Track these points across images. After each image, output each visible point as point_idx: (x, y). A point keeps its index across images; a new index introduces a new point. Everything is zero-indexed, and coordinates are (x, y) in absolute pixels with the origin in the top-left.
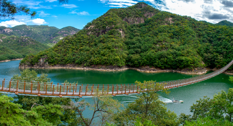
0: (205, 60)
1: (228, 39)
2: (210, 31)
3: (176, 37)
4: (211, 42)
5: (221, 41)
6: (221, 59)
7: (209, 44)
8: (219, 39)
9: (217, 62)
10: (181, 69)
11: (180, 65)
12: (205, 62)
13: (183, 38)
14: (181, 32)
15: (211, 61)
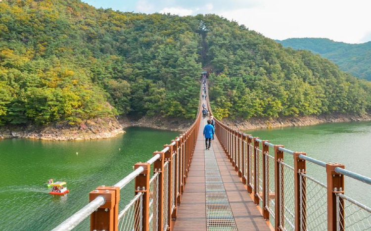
0: (114, 99)
1: (170, 42)
2: (117, 26)
3: (19, 36)
4: (122, 52)
5: (152, 49)
6: (160, 93)
7: (120, 58)
8: (148, 45)
9: (150, 101)
10: (39, 127)
11: (37, 115)
12: (116, 103)
13: (41, 39)
14: (35, 23)
15: (131, 100)
